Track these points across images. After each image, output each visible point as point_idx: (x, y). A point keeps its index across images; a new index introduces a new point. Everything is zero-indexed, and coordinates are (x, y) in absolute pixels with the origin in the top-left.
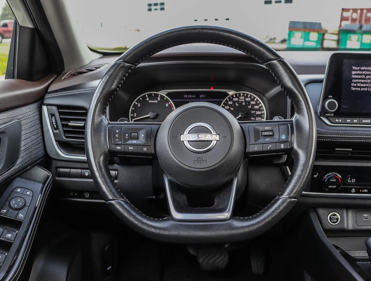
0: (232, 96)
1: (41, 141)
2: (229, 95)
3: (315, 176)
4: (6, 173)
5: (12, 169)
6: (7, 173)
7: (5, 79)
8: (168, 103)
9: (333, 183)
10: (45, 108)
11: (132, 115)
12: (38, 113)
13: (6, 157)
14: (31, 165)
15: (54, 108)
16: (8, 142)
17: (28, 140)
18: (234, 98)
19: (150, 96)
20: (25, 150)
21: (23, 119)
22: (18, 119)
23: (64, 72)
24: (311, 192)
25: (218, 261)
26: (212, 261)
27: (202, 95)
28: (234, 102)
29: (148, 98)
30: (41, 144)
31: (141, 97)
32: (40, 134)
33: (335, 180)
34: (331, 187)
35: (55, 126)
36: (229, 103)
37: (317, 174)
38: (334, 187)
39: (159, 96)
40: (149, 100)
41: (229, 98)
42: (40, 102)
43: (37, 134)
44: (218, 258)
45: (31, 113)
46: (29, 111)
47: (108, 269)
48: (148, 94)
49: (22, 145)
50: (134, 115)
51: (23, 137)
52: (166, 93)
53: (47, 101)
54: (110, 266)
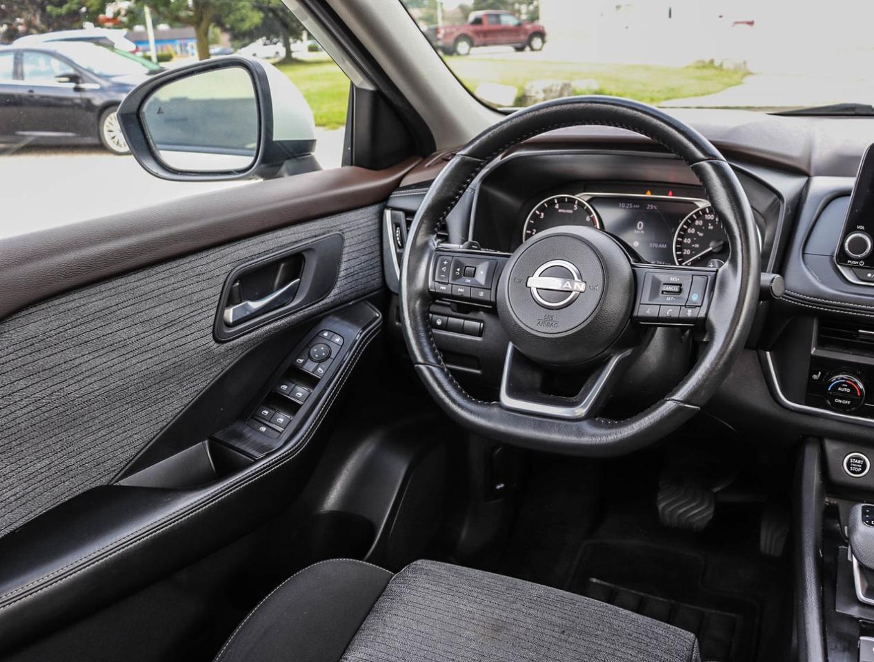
0: (703, 210)
1: (379, 264)
2: (698, 207)
3: (815, 377)
4: (309, 308)
5: (320, 303)
6: (311, 308)
7: (342, 166)
8: (590, 215)
9: (843, 396)
10: (388, 213)
11: (529, 232)
12: (377, 221)
13: (312, 284)
14: (355, 299)
15: (401, 214)
16: (317, 264)
17: (353, 262)
18: (707, 214)
19: (561, 200)
20: (346, 277)
21: (347, 230)
22: (339, 231)
23: (435, 153)
24: (805, 405)
25: (692, 513)
26: (682, 511)
27: (651, 206)
28: (706, 222)
29: (557, 205)
30: (378, 269)
31: (546, 202)
32: (377, 253)
33: (848, 390)
34: (840, 401)
35: (399, 242)
36: (697, 223)
37: (820, 373)
38: (846, 402)
39: (576, 202)
40: (560, 208)
41: (697, 214)
42: (382, 204)
43: (372, 252)
44: (693, 508)
45: (365, 220)
46: (362, 218)
47: (498, 487)
48: (558, 199)
49: (342, 269)
50: (532, 232)
51: (345, 258)
52: (587, 198)
53: (392, 203)
54: (503, 483)
